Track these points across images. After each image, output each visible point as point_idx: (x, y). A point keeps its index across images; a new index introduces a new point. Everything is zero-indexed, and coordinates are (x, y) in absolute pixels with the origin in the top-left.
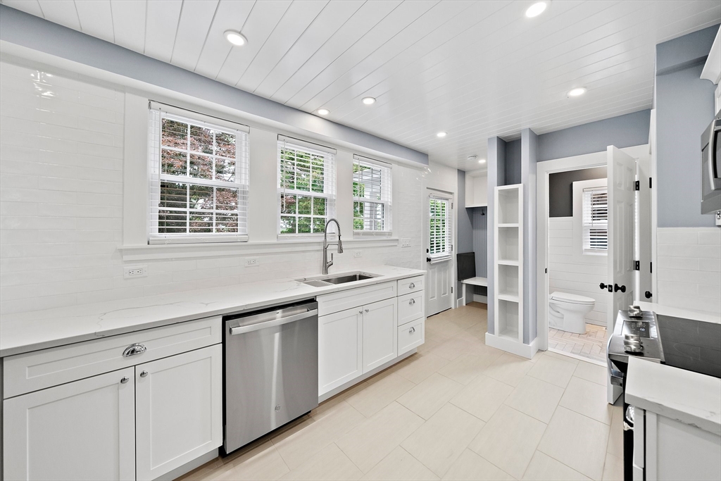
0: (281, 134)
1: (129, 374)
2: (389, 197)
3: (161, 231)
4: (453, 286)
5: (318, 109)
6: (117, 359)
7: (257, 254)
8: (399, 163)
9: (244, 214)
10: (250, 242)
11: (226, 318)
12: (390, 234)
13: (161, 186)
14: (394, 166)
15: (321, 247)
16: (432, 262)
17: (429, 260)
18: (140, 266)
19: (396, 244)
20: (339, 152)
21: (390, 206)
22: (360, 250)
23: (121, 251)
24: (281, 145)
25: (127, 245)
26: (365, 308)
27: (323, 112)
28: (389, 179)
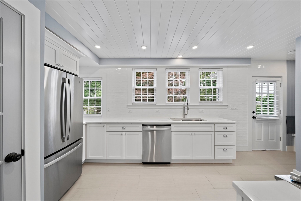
0: (167, 68)
1: (123, 133)
2: (222, 84)
3: (136, 101)
4: (282, 136)
5: (178, 56)
6: (121, 129)
7: (159, 109)
8: (228, 67)
9: (156, 96)
10: (157, 105)
11: (143, 125)
12: (222, 102)
13: (135, 89)
14: (225, 69)
15: (182, 107)
16: (257, 119)
17: (254, 117)
18: (131, 110)
19: (227, 107)
20: (191, 69)
21: (222, 89)
22: (203, 109)
23: (127, 106)
24: (167, 72)
25: (129, 105)
26: (194, 133)
27: (180, 56)
28: (222, 76)
